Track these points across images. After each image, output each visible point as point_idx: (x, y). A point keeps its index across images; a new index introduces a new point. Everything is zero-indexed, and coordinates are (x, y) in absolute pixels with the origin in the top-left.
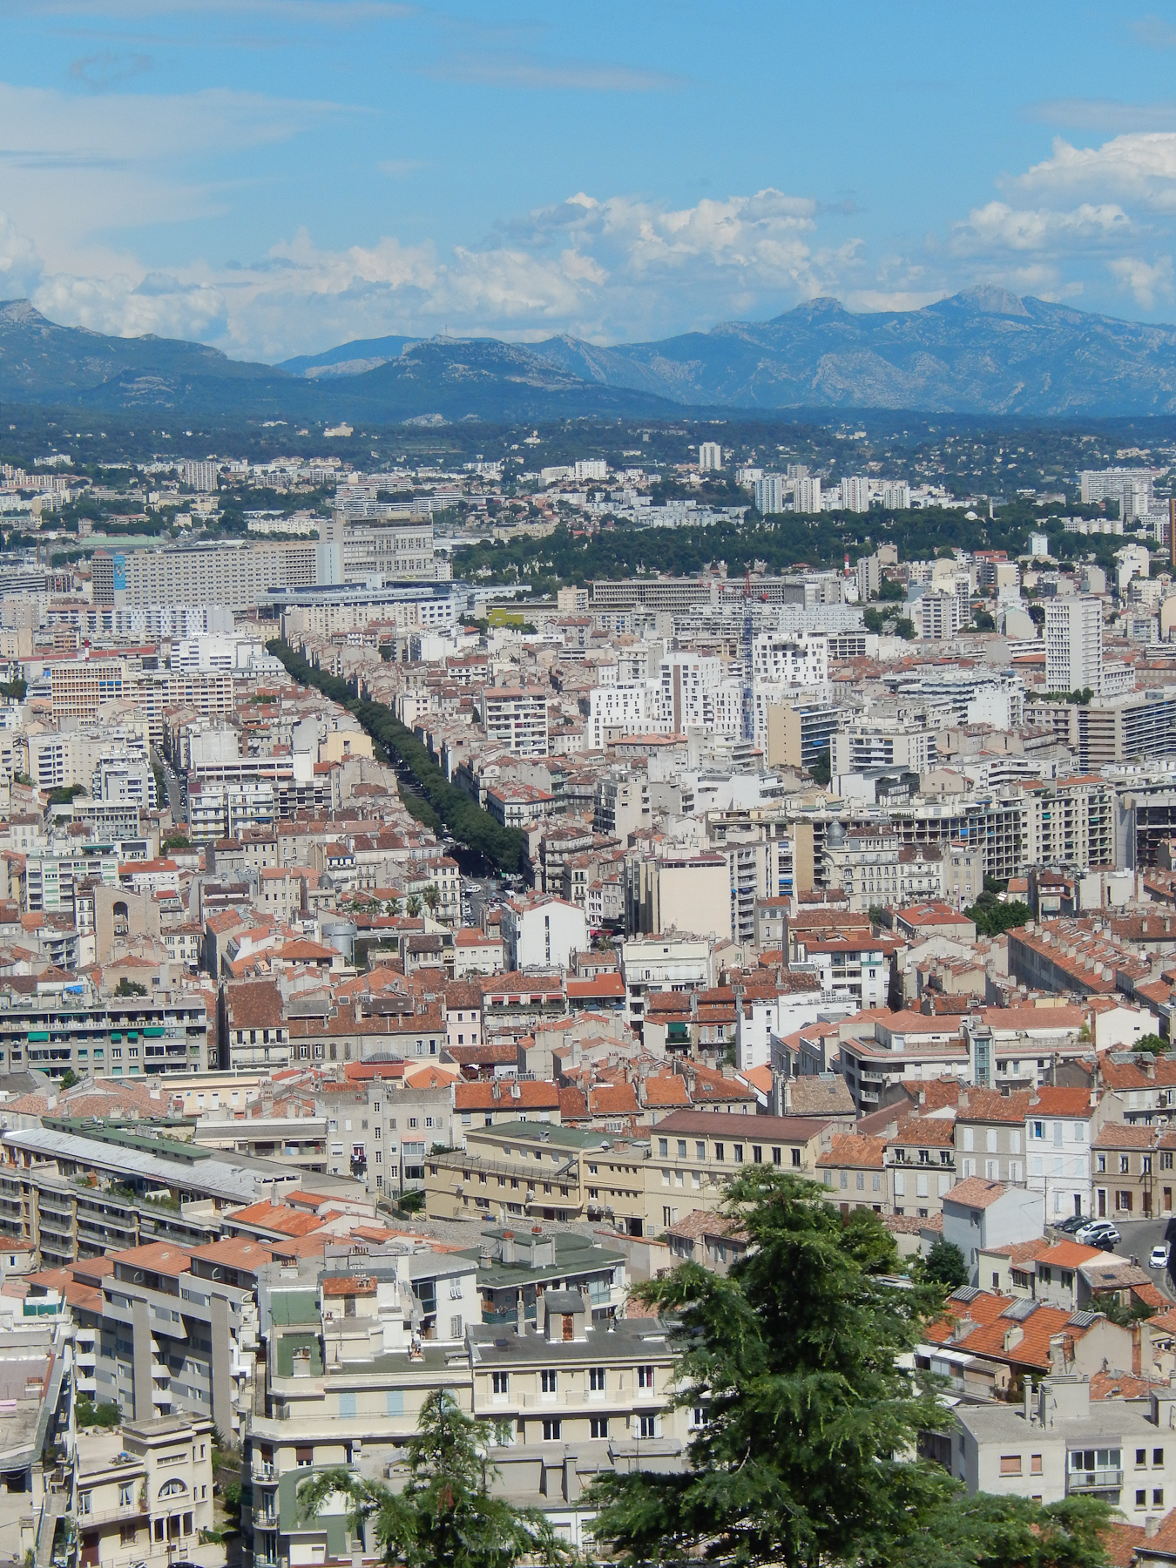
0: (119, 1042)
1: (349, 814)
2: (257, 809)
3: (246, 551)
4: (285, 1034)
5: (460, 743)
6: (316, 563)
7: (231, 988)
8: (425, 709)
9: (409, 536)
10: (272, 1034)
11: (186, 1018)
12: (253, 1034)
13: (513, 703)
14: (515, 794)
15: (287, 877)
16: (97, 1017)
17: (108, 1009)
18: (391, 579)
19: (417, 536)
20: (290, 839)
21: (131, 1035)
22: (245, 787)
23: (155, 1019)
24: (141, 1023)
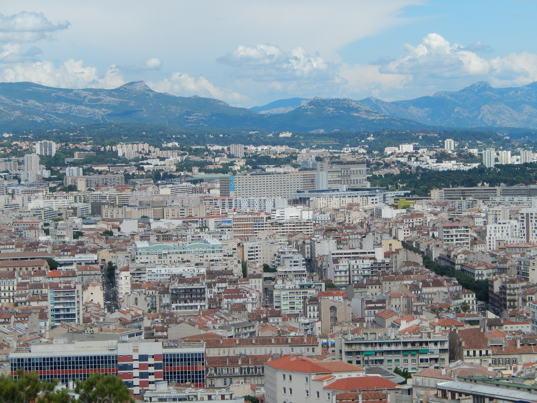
0: (406, 356)
1: (409, 273)
2: (364, 271)
3: (286, 175)
4: (490, 352)
5: (438, 246)
6: (316, 181)
7: (459, 331)
8: (408, 234)
9: (356, 169)
10: (484, 352)
11: (439, 344)
12: (474, 352)
13: (455, 230)
14: (479, 265)
15: (402, 297)
16: (397, 344)
17: (402, 340)
18: (350, 188)
19: (359, 169)
20: (388, 283)
21: (413, 353)
22: (358, 261)
23: (424, 346)
24: (417, 347)
